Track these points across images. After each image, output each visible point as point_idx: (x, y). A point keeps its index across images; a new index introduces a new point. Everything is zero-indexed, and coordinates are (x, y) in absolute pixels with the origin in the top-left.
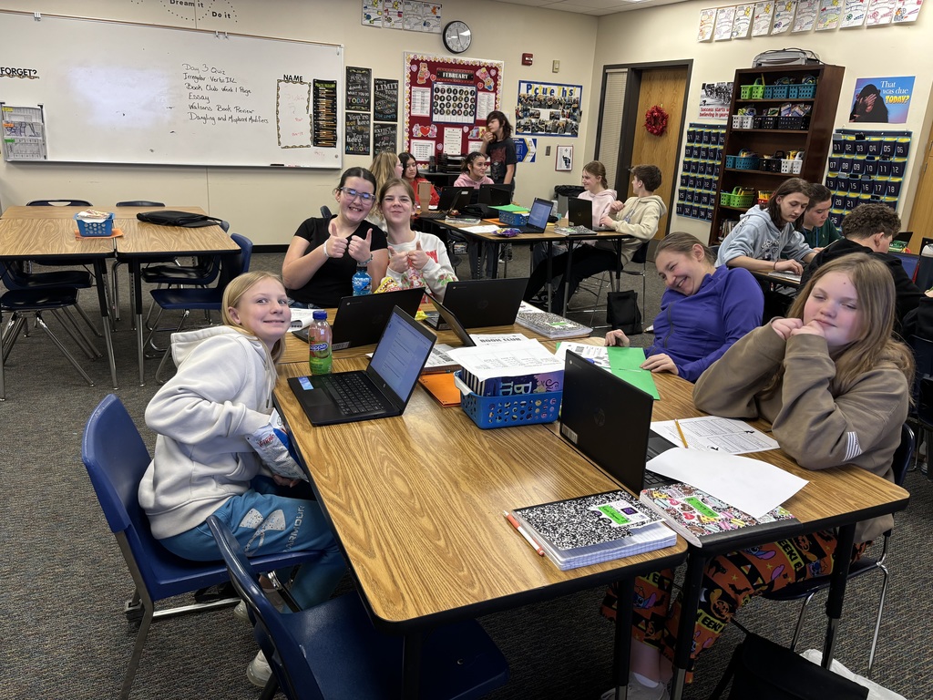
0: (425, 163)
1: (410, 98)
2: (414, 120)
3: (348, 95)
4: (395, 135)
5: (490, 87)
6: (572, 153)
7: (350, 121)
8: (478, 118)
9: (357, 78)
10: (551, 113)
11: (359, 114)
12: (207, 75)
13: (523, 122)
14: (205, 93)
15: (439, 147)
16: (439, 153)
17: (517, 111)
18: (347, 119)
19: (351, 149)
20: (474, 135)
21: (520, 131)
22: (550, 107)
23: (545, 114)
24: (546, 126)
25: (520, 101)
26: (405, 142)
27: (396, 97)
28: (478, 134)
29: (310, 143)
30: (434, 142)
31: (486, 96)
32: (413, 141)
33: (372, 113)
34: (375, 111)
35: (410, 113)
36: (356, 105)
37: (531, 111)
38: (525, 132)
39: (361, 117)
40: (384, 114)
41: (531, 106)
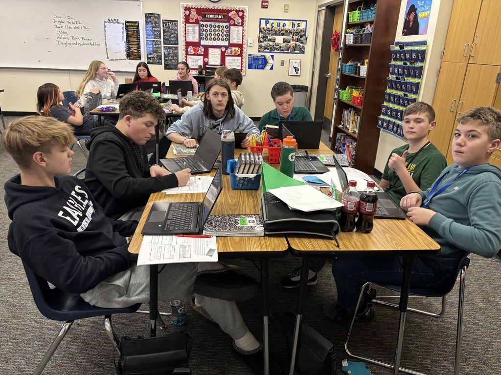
1: (185, 31)
2: (188, 44)
3: (147, 30)
4: (177, 53)
5: (239, 23)
6: (300, 64)
7: (149, 45)
8: (231, 42)
9: (152, 19)
10: (284, 39)
11: (154, 41)
12: (65, 20)
13: (263, 44)
14: (65, 30)
15: (206, 60)
16: (205, 63)
17: (259, 38)
18: (147, 44)
19: (150, 61)
20: (229, 52)
21: (262, 50)
22: (283, 35)
23: (279, 40)
24: (280, 47)
25: (260, 31)
26: (184, 57)
27: (177, 30)
28: (231, 52)
29: (125, 57)
30: (202, 57)
31: (236, 29)
32: (188, 56)
33: (162, 40)
34: (164, 39)
35: (186, 40)
36: (152, 35)
37: (269, 38)
38: (265, 51)
39: (156, 43)
40: (169, 41)
41: (269, 34)
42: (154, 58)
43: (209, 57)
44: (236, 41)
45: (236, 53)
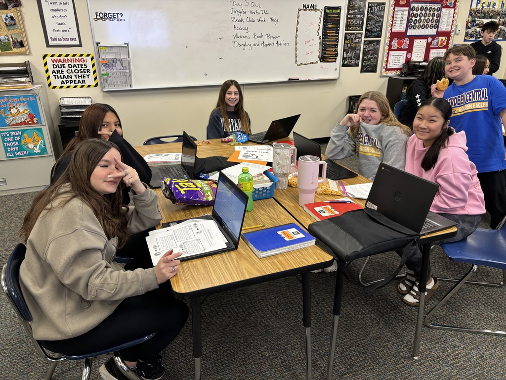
0: (397, 69)
1: (393, 17)
2: (394, 35)
3: (348, 18)
4: (378, 49)
5: (451, 4)
7: (348, 40)
8: (439, 30)
9: (356, 3)
11: (354, 34)
12: (247, 9)
13: (470, 31)
14: (245, 24)
15: (409, 56)
16: (408, 61)
17: (467, 22)
18: (346, 38)
19: (346, 62)
20: (435, 43)
21: (467, 38)
22: (491, 17)
25: (471, 14)
26: (386, 53)
27: (382, 17)
28: (438, 43)
29: (318, 60)
30: (405, 52)
31: (448, 11)
32: (391, 53)
33: (364, 32)
34: (366, 30)
35: (391, 30)
36: (353, 26)
37: (477, 22)
38: (471, 39)
39: (356, 36)
40: (372, 32)
41: (478, 17)
42: (351, 57)
43: (413, 52)
44: (445, 27)
45: (441, 45)
